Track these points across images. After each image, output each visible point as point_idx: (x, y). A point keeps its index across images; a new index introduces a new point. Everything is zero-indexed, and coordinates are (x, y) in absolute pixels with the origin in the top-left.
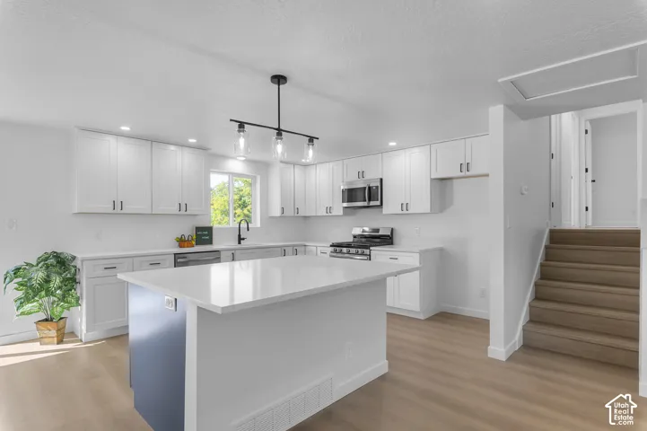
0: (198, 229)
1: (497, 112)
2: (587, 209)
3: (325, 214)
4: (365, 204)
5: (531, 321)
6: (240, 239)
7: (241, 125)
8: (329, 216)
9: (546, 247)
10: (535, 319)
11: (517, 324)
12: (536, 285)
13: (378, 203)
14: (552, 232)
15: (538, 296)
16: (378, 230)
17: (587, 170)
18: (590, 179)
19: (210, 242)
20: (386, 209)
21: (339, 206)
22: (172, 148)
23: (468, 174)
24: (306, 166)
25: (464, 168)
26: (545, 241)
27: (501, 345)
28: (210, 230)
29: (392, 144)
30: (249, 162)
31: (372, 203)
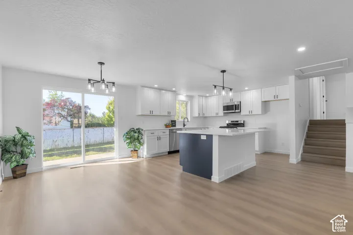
0: (172, 121)
1: (292, 79)
2: (324, 113)
3: (215, 115)
4: (234, 111)
5: (304, 152)
6: (184, 125)
7: (215, 87)
8: (217, 116)
9: (308, 127)
10: (305, 151)
11: (299, 152)
12: (305, 140)
13: (239, 111)
14: (310, 121)
15: (306, 144)
16: (238, 121)
17: (323, 97)
18: (325, 100)
19: (175, 126)
20: (242, 113)
21: (221, 113)
22: (164, 91)
23: (277, 99)
24: (206, 97)
25: (276, 97)
26: (308, 124)
27: (294, 159)
28: (175, 121)
29: (246, 88)
30: (187, 96)
31: (237, 111)
